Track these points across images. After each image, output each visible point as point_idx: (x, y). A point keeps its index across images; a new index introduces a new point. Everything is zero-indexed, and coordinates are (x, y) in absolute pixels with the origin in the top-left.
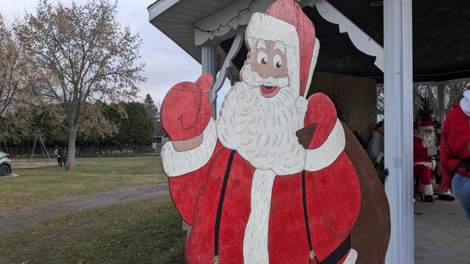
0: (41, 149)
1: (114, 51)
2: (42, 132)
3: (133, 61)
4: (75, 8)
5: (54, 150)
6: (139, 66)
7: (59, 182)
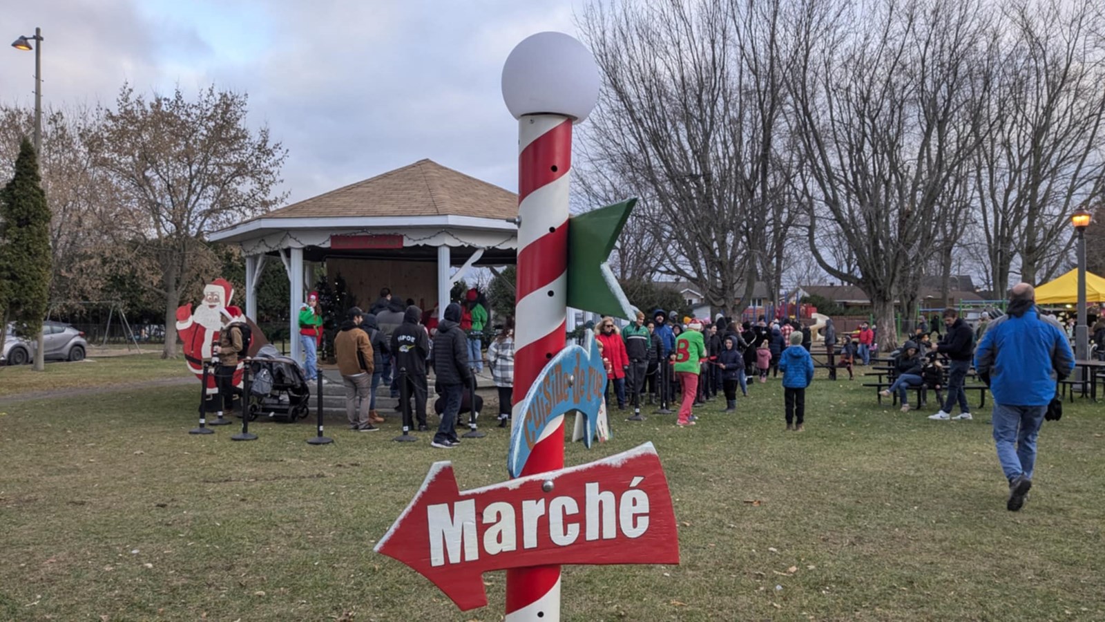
0: (121, 328)
1: (241, 169)
2: (122, 298)
3: (270, 187)
4: (179, 97)
5: (140, 329)
6: (279, 196)
7: (152, 367)
